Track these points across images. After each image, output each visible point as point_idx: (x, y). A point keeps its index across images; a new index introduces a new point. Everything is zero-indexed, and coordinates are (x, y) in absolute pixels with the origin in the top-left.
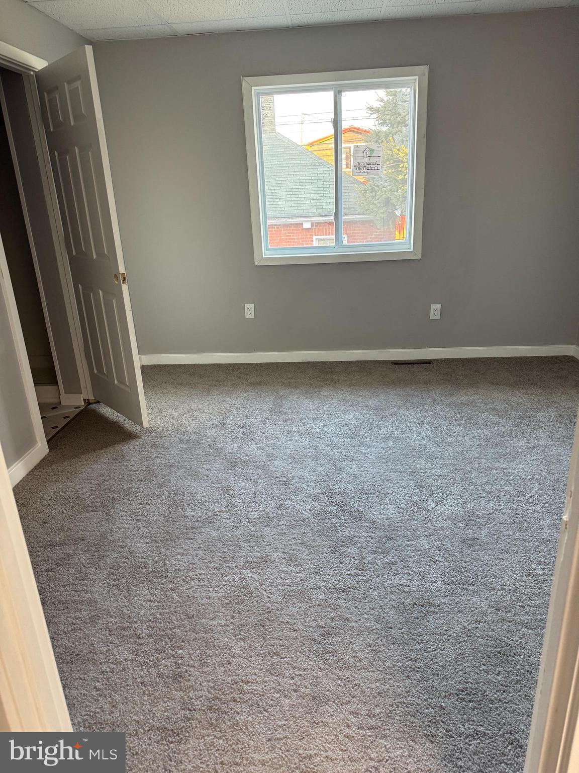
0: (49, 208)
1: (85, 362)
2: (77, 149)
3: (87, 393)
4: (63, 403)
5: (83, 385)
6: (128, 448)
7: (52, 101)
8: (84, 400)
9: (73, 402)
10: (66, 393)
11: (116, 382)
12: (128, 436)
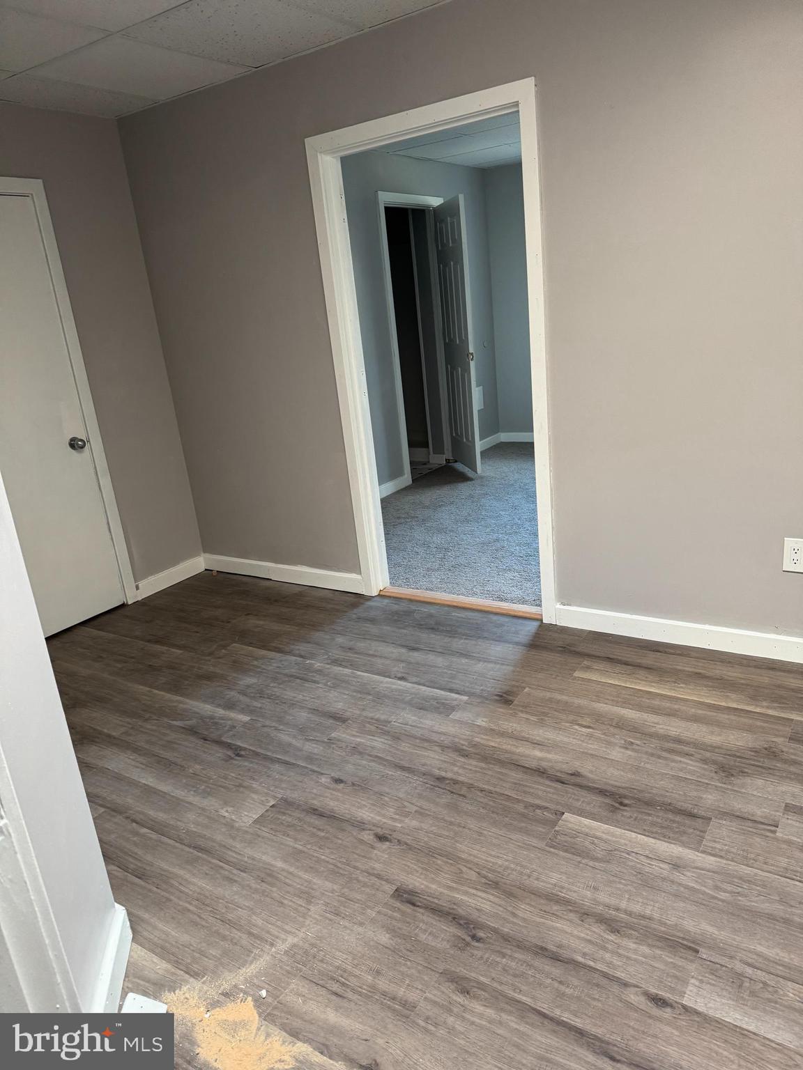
0: (434, 302)
1: (449, 430)
2: (452, 263)
3: (448, 454)
4: (431, 462)
5: (446, 447)
6: (463, 489)
7: (441, 229)
8: (446, 460)
9: (438, 460)
10: (434, 453)
11: (465, 440)
12: (464, 478)
